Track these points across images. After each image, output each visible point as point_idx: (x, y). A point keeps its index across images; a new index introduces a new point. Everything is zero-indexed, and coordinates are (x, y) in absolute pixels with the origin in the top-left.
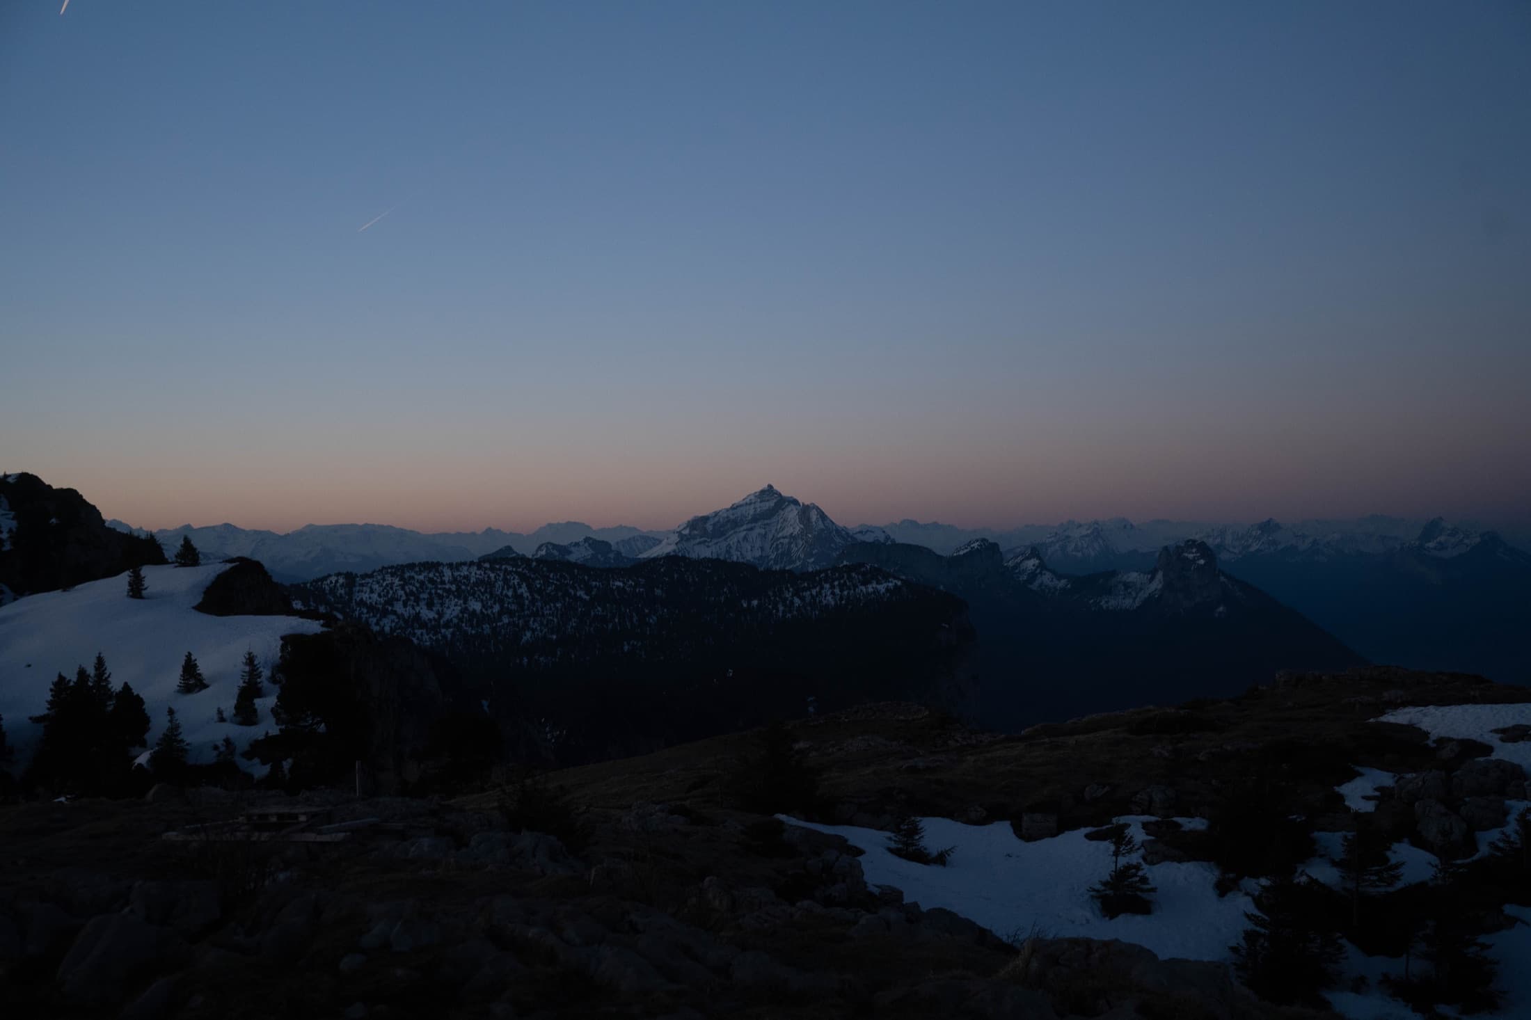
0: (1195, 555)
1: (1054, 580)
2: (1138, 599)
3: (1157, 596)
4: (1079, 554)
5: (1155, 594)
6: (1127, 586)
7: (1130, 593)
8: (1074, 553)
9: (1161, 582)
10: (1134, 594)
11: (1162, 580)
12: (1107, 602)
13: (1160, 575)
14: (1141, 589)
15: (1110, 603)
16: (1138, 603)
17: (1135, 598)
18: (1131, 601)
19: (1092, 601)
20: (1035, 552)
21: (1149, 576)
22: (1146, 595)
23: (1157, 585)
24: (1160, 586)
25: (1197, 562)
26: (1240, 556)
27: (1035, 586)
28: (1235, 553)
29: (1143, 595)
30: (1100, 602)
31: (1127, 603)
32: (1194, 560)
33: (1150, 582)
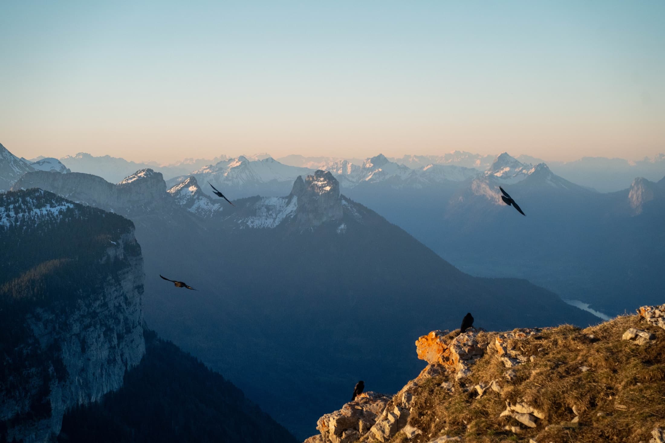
0: (322, 183)
1: (209, 204)
2: (277, 220)
3: (292, 217)
4: (230, 183)
5: (291, 215)
6: (268, 208)
7: (271, 215)
8: (226, 182)
9: (295, 206)
10: (274, 215)
11: (296, 203)
12: (252, 222)
13: (295, 200)
14: (280, 211)
15: (255, 223)
16: (277, 222)
17: (275, 219)
18: (272, 220)
19: (241, 221)
20: (193, 181)
21: (287, 200)
22: (284, 216)
23: (292, 207)
24: (295, 209)
25: (324, 189)
26: (357, 184)
27: (193, 210)
28: (353, 182)
29: (282, 216)
30: (247, 222)
31: (270, 223)
32: (323, 187)
33: (287, 206)
